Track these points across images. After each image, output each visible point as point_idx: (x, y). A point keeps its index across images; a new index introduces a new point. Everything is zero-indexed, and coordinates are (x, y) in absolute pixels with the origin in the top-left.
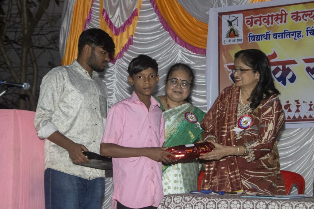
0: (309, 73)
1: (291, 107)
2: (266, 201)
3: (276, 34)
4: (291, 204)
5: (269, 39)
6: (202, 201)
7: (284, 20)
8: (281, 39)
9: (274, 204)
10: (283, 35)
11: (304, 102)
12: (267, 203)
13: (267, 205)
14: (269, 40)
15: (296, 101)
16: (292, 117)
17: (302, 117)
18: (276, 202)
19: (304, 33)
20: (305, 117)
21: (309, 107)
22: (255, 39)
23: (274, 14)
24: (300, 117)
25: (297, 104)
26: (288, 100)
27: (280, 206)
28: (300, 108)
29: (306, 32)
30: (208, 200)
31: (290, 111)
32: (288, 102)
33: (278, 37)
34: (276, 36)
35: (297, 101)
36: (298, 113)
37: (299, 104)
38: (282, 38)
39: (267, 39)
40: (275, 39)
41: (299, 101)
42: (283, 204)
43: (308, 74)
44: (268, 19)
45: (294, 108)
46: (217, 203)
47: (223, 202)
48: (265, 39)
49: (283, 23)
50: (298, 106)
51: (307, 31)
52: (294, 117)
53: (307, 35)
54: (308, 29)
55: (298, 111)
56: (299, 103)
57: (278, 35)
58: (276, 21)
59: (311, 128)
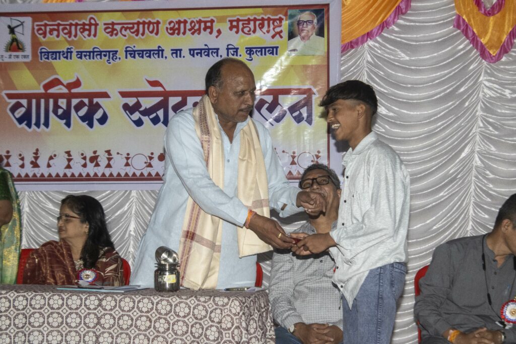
0: (127, 112)
1: (99, 160)
2: (98, 295)
3: (82, 52)
4: (133, 299)
5: (71, 58)
6: (7, 295)
7: (93, 32)
8: (89, 60)
9: (109, 298)
10: (92, 54)
11: (118, 153)
12: (101, 297)
13: (100, 300)
14: (70, 60)
15: (106, 152)
16: (100, 175)
17: (115, 174)
18: (112, 297)
19: (121, 54)
20: (119, 175)
21: (125, 161)
22: (50, 57)
23: (80, 23)
24: (111, 175)
25: (108, 157)
26: (95, 150)
27: (118, 301)
28: (112, 162)
29: (125, 53)
30: (16, 294)
31: (97, 165)
32: (95, 152)
33: (83, 57)
34: (81, 55)
35: (108, 152)
36: (109, 169)
37: (110, 157)
38: (90, 58)
39: (67, 59)
40: (80, 59)
41: (111, 152)
42: (122, 299)
43: (126, 114)
44: (70, 28)
45: (103, 161)
46: (29, 298)
47: (38, 297)
48: (64, 57)
49: (92, 36)
50: (109, 159)
51: (126, 51)
52: (104, 175)
53: (126, 58)
54: (128, 49)
55: (109, 166)
56: (111, 155)
57: (83, 54)
58: (82, 33)
59: (126, 191)
